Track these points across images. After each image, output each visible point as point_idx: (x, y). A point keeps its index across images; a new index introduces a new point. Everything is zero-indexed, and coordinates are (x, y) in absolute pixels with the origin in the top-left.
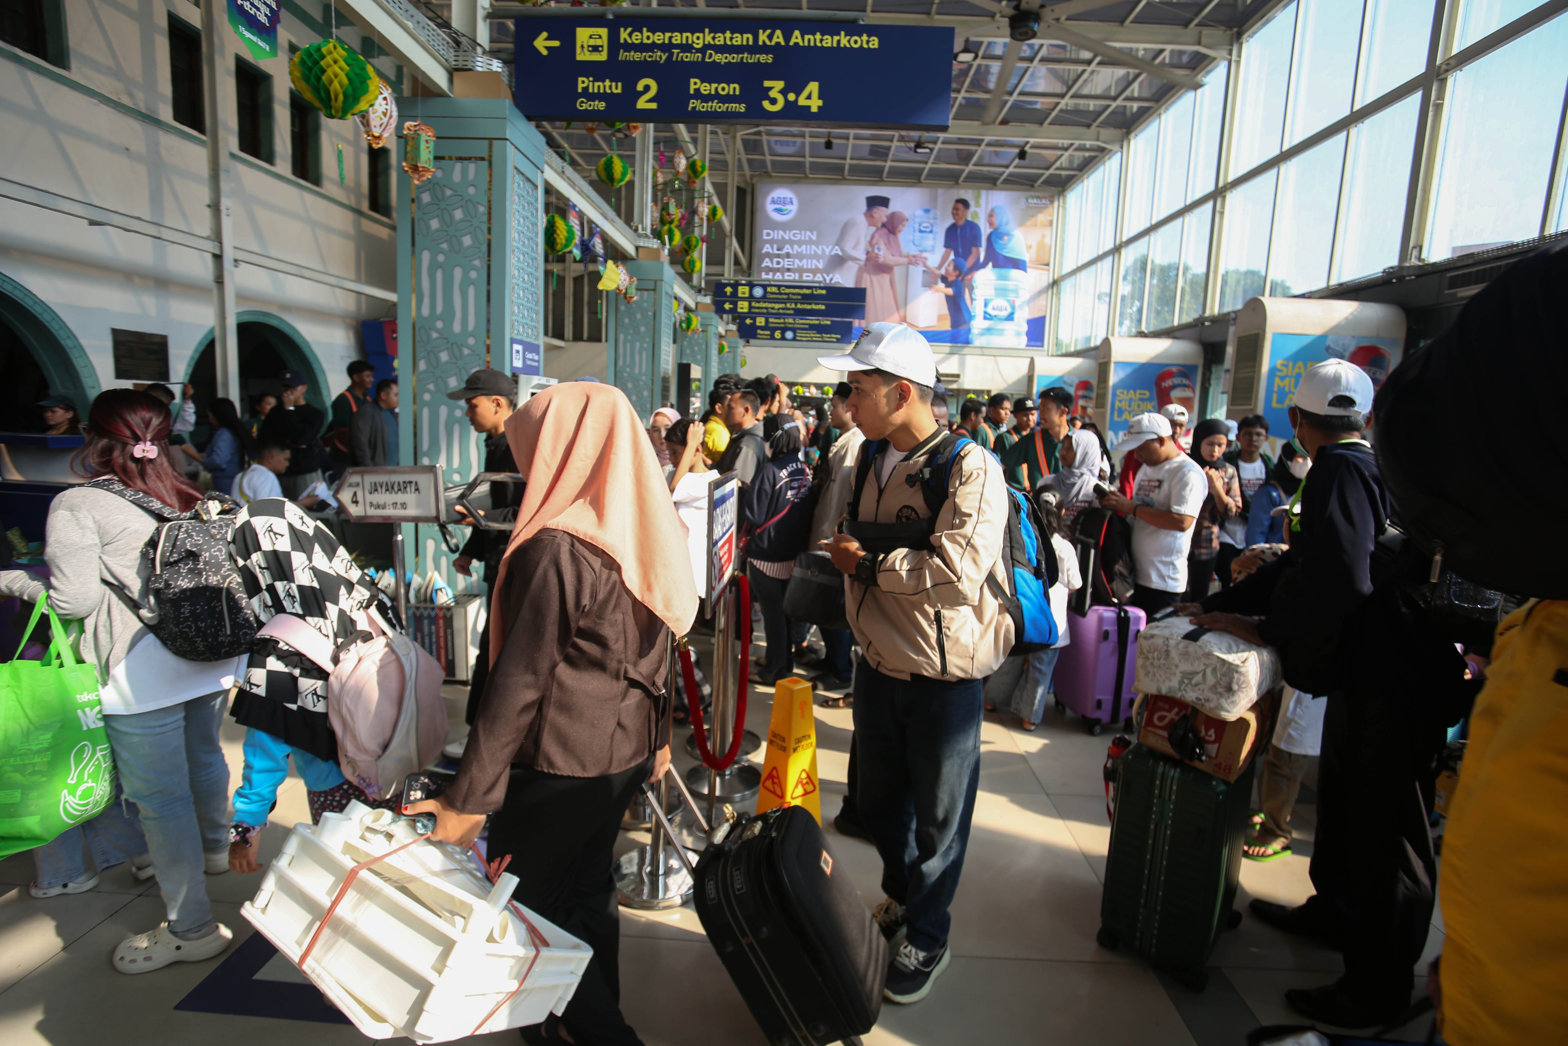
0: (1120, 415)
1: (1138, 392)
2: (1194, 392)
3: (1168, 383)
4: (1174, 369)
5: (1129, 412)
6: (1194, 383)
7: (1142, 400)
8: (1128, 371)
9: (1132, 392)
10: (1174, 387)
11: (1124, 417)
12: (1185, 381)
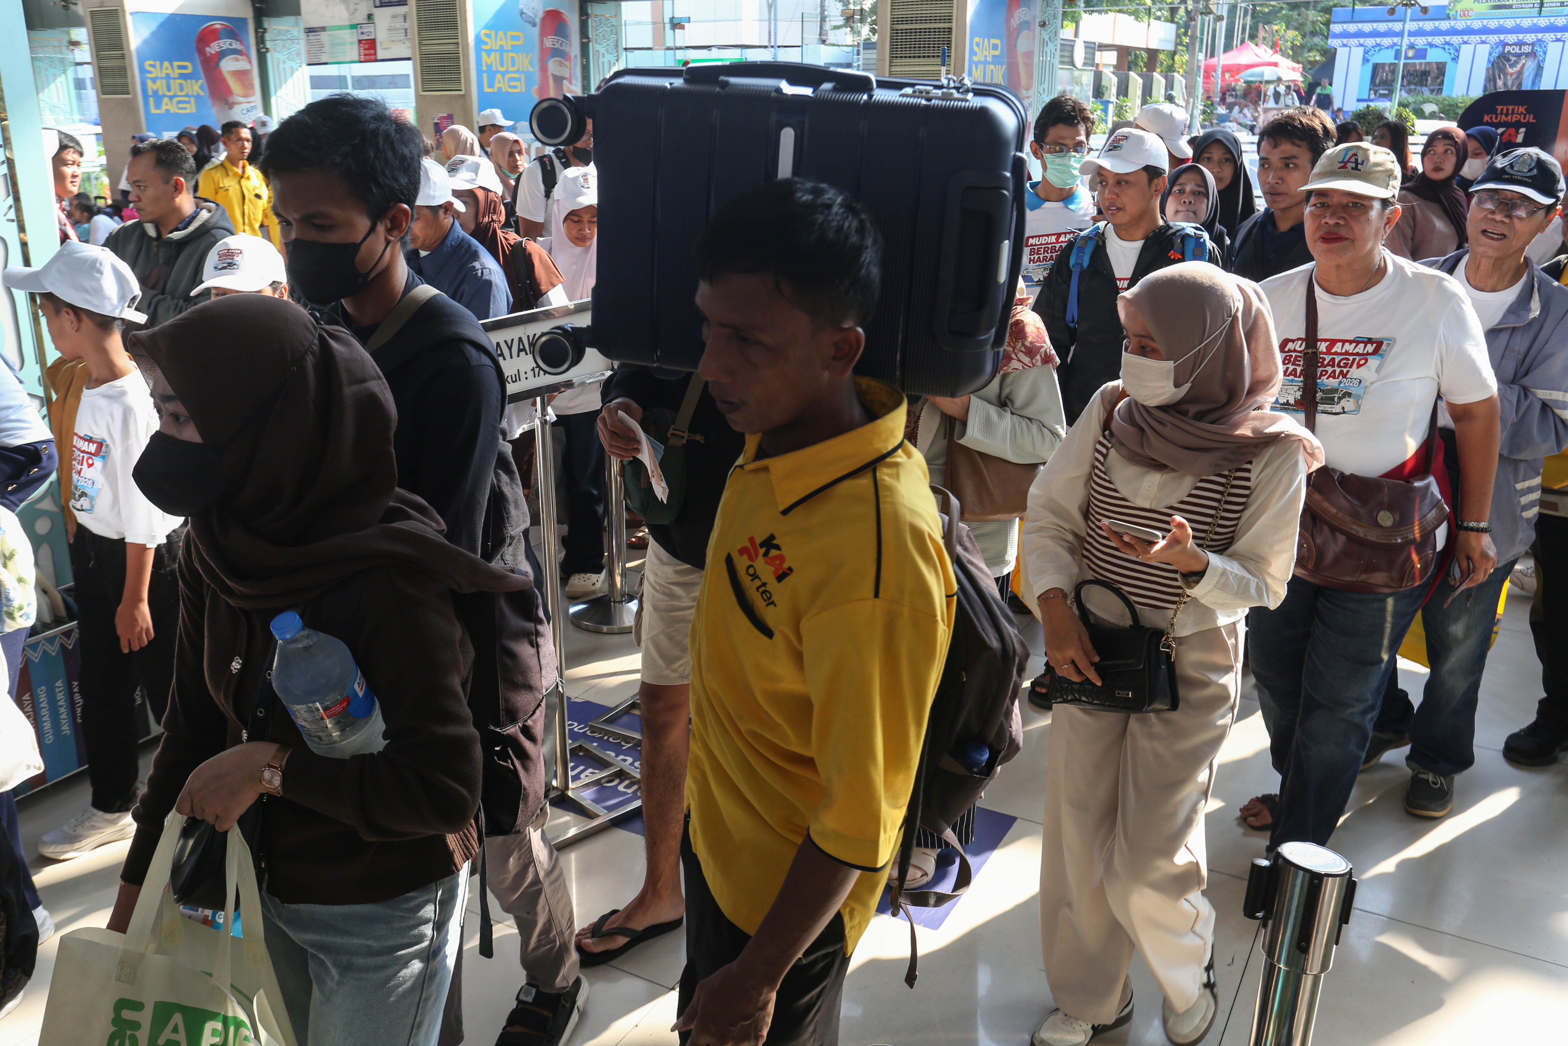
0: (158, 105)
1: (176, 64)
2: (250, 62)
3: (213, 48)
4: (218, 25)
5: (171, 98)
6: (248, 47)
7: (183, 76)
8: (154, 26)
9: (166, 64)
10: (222, 54)
11: (164, 107)
12: (236, 45)
